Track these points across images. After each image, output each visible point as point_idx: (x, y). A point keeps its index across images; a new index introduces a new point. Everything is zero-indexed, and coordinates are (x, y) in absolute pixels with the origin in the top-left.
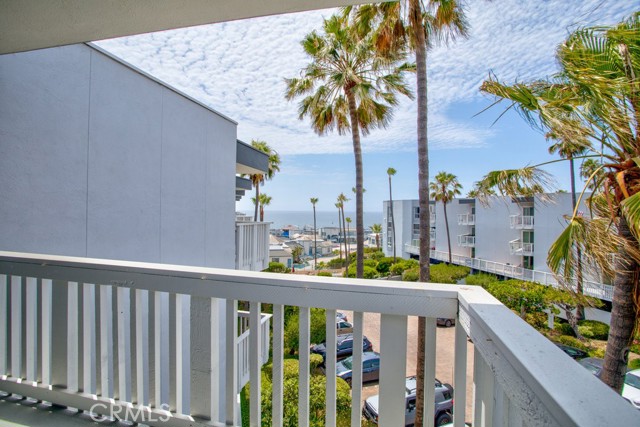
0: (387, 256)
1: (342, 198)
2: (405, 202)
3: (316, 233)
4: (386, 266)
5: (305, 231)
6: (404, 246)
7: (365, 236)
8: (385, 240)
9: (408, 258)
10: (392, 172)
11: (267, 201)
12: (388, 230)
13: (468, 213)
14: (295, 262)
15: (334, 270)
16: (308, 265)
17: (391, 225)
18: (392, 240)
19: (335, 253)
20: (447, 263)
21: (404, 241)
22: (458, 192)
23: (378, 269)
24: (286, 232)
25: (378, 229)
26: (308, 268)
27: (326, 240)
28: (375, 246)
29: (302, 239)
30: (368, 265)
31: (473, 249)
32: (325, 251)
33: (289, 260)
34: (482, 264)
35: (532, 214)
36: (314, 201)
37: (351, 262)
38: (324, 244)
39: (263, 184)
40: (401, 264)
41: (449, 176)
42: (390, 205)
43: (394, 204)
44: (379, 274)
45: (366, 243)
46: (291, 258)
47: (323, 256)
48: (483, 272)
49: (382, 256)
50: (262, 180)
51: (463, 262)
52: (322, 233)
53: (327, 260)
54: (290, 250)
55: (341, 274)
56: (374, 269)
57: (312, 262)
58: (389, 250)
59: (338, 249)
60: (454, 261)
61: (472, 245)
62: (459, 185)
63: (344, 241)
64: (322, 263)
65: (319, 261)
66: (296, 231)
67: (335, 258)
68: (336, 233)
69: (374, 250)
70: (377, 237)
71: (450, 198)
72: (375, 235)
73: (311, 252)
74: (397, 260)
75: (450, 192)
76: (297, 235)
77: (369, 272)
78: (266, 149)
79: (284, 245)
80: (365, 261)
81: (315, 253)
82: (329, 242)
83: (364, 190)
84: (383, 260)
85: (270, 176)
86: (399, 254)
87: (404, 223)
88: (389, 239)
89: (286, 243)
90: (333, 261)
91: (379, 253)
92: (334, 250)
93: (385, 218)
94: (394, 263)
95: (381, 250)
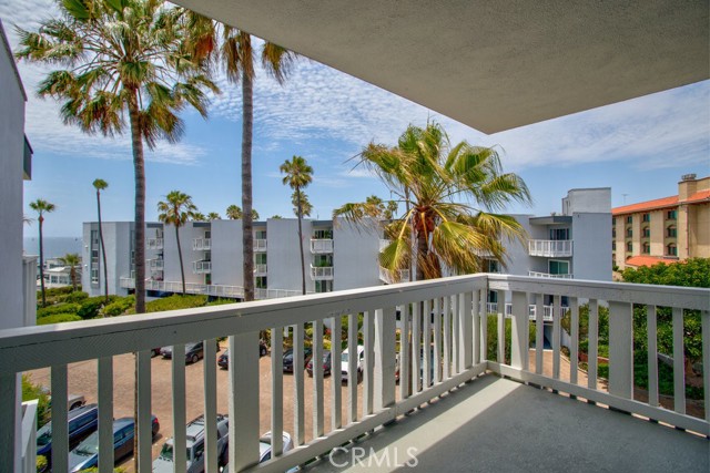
0: (91, 296)
2: (119, 224)
4: (94, 310)
6: (118, 281)
8: (87, 275)
9: (125, 295)
10: (100, 184)
12: (93, 261)
13: (202, 237)
18: (99, 274)
20: (179, 294)
21: (118, 273)
22: (192, 214)
23: (81, 316)
25: (74, 261)
30: (64, 312)
31: (208, 276)
34: (220, 289)
35: (265, 237)
40: (118, 304)
41: (183, 196)
42: (96, 232)
43: (103, 227)
48: (222, 298)
49: (85, 297)
51: (198, 290)
58: (93, 287)
60: (188, 290)
61: (207, 272)
62: (193, 207)
70: (73, 271)
71: (183, 221)
74: (110, 299)
75: (184, 214)
84: (88, 303)
86: (112, 291)
87: (118, 251)
88: (96, 274)
91: (76, 293)
93: (88, 245)
94: (106, 303)
95: (80, 289)
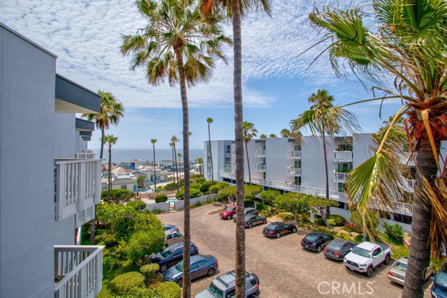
0: (207, 180)
1: (174, 139)
2: (219, 141)
3: (154, 165)
4: (207, 188)
5: (147, 164)
6: (219, 173)
7: (191, 166)
8: (206, 169)
9: (222, 181)
10: (210, 120)
11: (113, 140)
12: (208, 161)
13: (261, 149)
14: (140, 187)
15: (169, 192)
16: (150, 188)
17: (210, 158)
18: (210, 168)
19: (169, 179)
20: (248, 184)
21: (219, 170)
22: (255, 135)
23: (201, 190)
24: (133, 164)
25: (200, 161)
26: (149, 191)
27: (163, 170)
28: (199, 173)
29: (145, 169)
30: (194, 187)
31: (265, 173)
32: (162, 178)
33: (135, 186)
34: (271, 183)
35: (300, 149)
36: (154, 141)
37: (181, 186)
38: (162, 172)
39: (108, 128)
40: (217, 186)
41: (249, 124)
42: (209, 144)
43: (212, 143)
44: (202, 193)
45: (192, 171)
46: (136, 184)
47: (161, 182)
48: (271, 188)
49: (204, 180)
50: (107, 124)
51: (258, 182)
52: (161, 165)
53: (164, 184)
54: (135, 178)
55: (174, 195)
56: (198, 190)
57: (152, 187)
58: (208, 176)
59: (172, 176)
60: (253, 182)
61: (263, 171)
62: (255, 130)
63: (176, 170)
64: (160, 187)
65: (158, 186)
66: (140, 164)
67: (170, 183)
68: (171, 164)
69: (198, 176)
70: (200, 167)
71: (250, 139)
72: (198, 165)
73: (152, 179)
74: (214, 183)
75: (250, 135)
76: (141, 167)
77: (195, 192)
78: (110, 99)
79: (131, 175)
80: (191, 185)
81: (155, 179)
82: (166, 171)
83: (190, 133)
84: (205, 183)
85: (115, 121)
86: (216, 179)
87: (219, 157)
88: (209, 168)
89: (132, 173)
90: (168, 185)
91: (201, 178)
92: (169, 176)
93: (206, 153)
94: (212, 185)
95: (203, 176)
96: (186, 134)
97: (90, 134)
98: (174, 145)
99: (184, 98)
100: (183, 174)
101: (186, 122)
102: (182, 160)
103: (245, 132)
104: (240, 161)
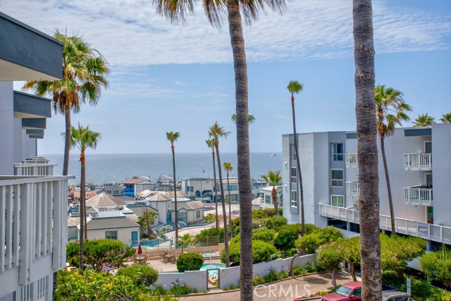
0: (290, 222)
1: (216, 130)
2: (317, 136)
3: (176, 188)
4: (289, 240)
5: (160, 186)
6: (317, 207)
7: (254, 191)
8: (286, 197)
9: (324, 225)
10: (295, 87)
11: (89, 138)
12: (292, 180)
13: (420, 151)
14: (144, 236)
15: (206, 248)
16: (165, 239)
17: (296, 173)
18: (297, 196)
19: (207, 220)
20: (388, 233)
21: (317, 197)
22: (405, 117)
23: (277, 245)
24: (130, 187)
25: (275, 179)
26: (164, 246)
27: (193, 198)
28: (271, 207)
29: (155, 198)
30: (261, 238)
31: (430, 210)
32: (191, 217)
33: (134, 234)
36: (172, 137)
37: (232, 234)
38: (191, 205)
39: (77, 110)
40: (313, 236)
41: (389, 92)
42: (294, 141)
43: (300, 138)
44: (278, 253)
45: (256, 202)
46: (137, 229)
47: (189, 224)
49: (283, 223)
50: (75, 103)
51: (413, 231)
52: (188, 189)
53: (196, 231)
54: (135, 217)
55: (217, 254)
56: (271, 246)
57: (171, 235)
58: (294, 213)
59: (213, 212)
60: (400, 228)
61: (428, 203)
62: (404, 106)
63: (221, 200)
64: (186, 237)
65: (182, 233)
66: (145, 186)
67: (208, 227)
68: (210, 186)
69: (270, 214)
70: (274, 192)
71: (391, 127)
72: (271, 188)
73: (169, 218)
74: (307, 229)
75: (390, 117)
76: (146, 192)
77: (262, 250)
78: (81, 47)
79: (126, 209)
80: (255, 233)
81: (176, 220)
82: (199, 203)
83: (251, 118)
84: (285, 230)
85: (92, 96)
86: (310, 220)
87: (316, 169)
88: (294, 196)
89: (129, 206)
90: (204, 233)
91: (277, 218)
92: (206, 213)
93: (287, 162)
94: (302, 233)
95: (281, 213)
96: (242, 120)
97: (41, 123)
98: (216, 144)
99: (236, 40)
100: (236, 207)
101: (241, 92)
102: (234, 178)
103: (380, 110)
104: (368, 180)
